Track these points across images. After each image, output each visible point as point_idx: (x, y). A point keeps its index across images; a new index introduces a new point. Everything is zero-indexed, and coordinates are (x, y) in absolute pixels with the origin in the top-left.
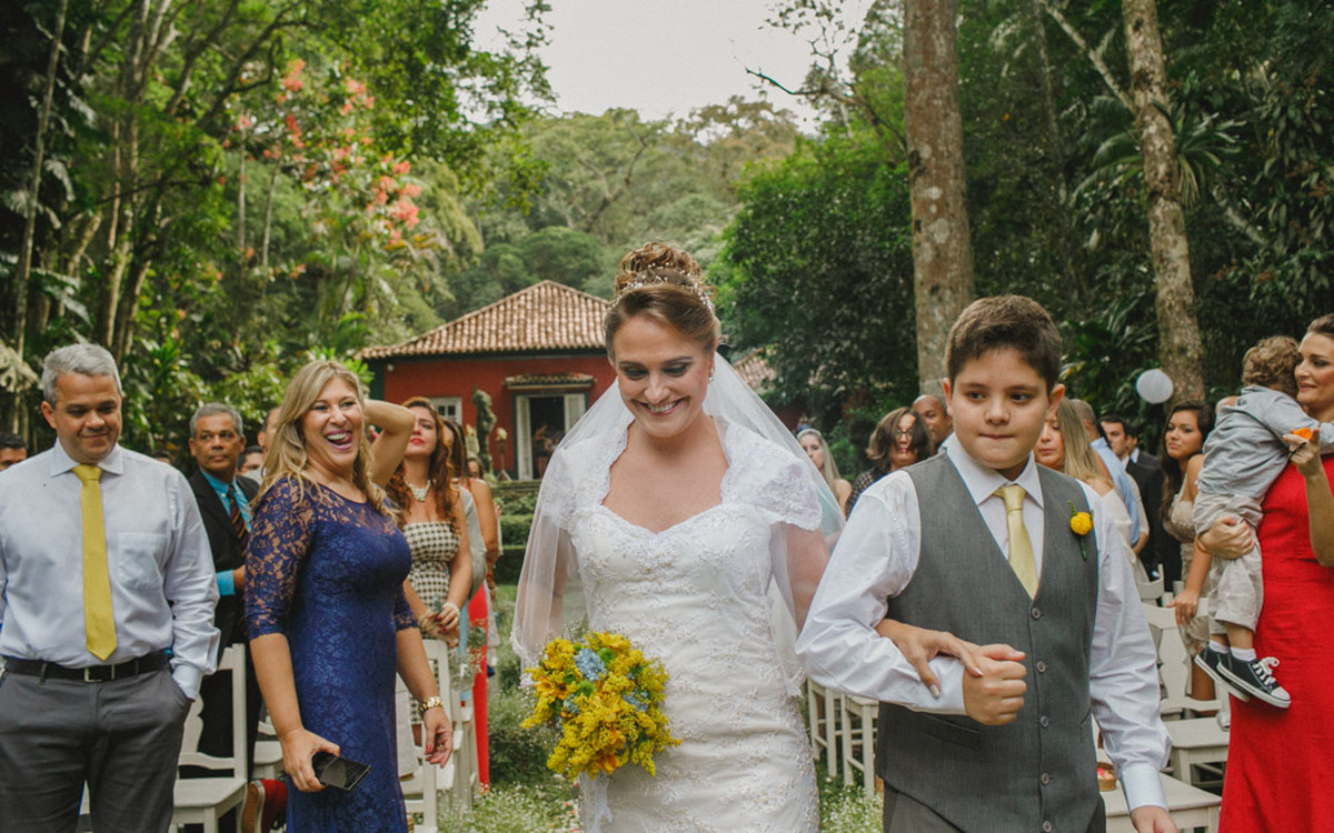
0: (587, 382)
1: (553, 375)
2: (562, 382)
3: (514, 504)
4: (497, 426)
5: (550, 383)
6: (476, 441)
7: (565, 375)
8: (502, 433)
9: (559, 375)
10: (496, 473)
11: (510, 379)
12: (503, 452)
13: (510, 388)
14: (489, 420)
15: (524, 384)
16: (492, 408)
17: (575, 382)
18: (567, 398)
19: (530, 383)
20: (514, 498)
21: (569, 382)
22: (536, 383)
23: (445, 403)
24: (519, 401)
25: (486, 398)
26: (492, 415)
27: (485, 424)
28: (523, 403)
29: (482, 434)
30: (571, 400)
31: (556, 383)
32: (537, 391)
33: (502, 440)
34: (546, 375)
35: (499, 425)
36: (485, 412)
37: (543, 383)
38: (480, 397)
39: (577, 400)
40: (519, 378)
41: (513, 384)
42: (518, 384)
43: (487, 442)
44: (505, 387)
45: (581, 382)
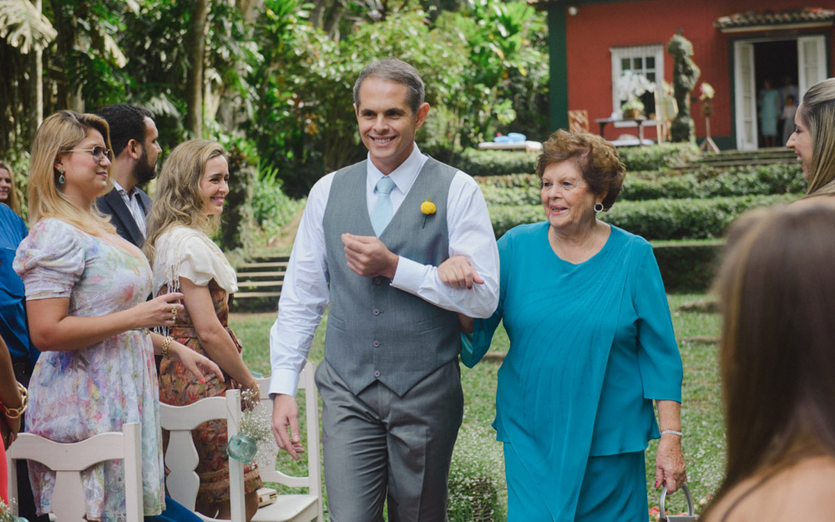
0: (827, 19)
1: (782, 13)
2: (794, 21)
3: (710, 183)
4: (702, 80)
5: (777, 22)
6: (674, 102)
7: (799, 11)
8: (708, 90)
9: (790, 12)
10: (699, 142)
11: (724, 20)
12: (708, 115)
13: (725, 31)
14: (689, 73)
15: (743, 25)
16: (694, 58)
17: (811, 20)
18: (802, 41)
19: (751, 24)
20: (712, 175)
21: (803, 20)
22: (759, 23)
23: (642, 53)
24: (738, 46)
25: (686, 45)
26: (694, 67)
27: (684, 78)
28: (744, 50)
29: (680, 93)
30: (805, 44)
31: (785, 22)
32: (761, 34)
33: (707, 99)
34: (773, 13)
35: (703, 79)
36: (685, 65)
37: (768, 23)
38: (678, 44)
39: (815, 44)
40: (737, 18)
41: (728, 26)
42: (735, 25)
43: (687, 102)
44: (719, 30)
45: (819, 20)
